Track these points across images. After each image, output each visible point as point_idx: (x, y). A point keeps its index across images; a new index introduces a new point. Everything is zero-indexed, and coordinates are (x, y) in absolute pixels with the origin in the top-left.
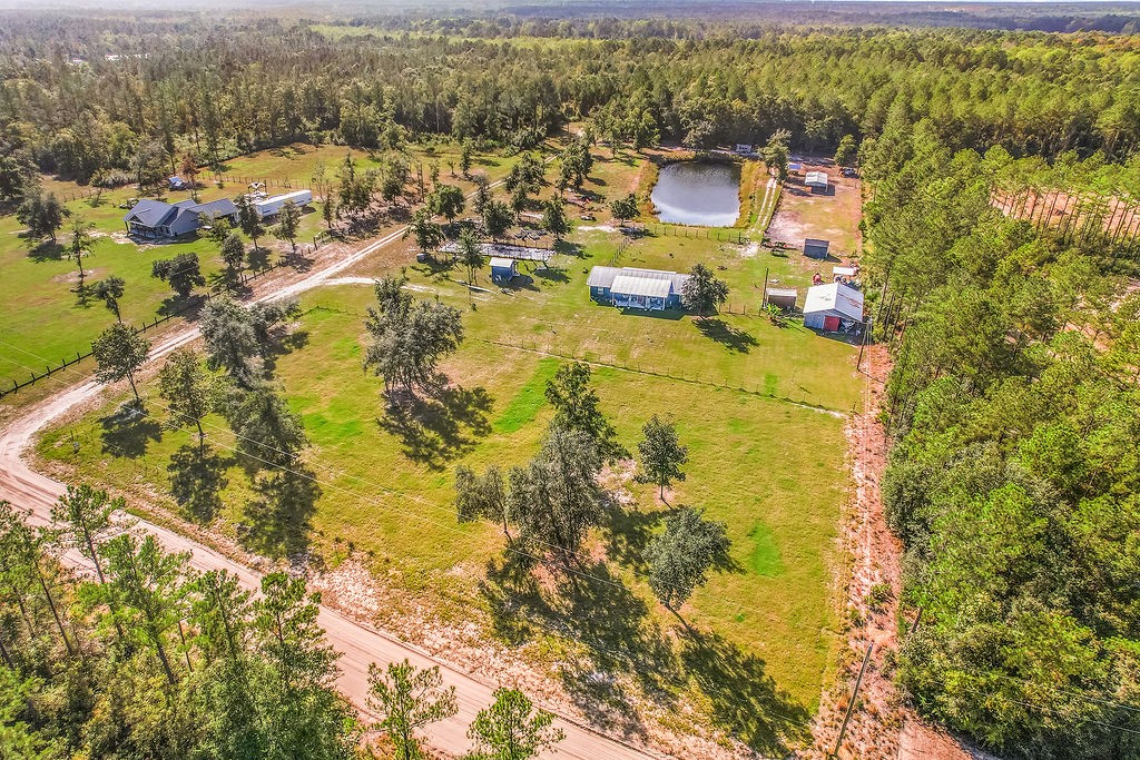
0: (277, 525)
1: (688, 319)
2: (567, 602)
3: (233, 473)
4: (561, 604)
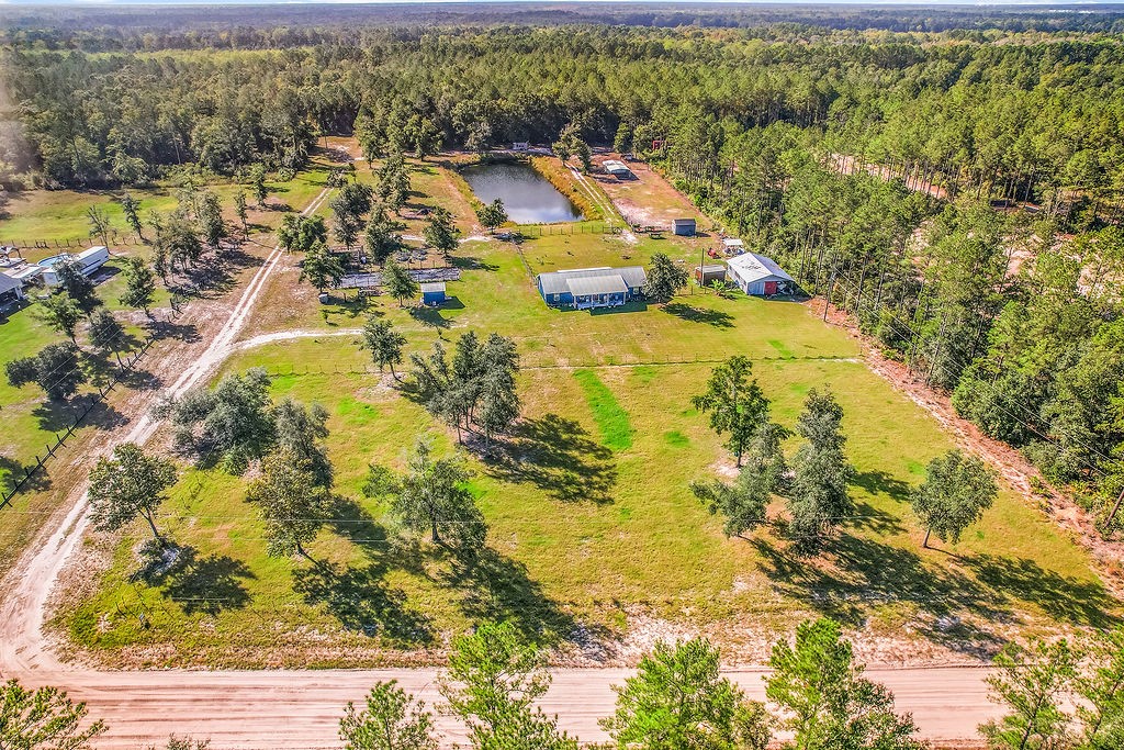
0: (517, 613)
1: (653, 308)
2: (857, 574)
3: (396, 579)
4: (854, 577)
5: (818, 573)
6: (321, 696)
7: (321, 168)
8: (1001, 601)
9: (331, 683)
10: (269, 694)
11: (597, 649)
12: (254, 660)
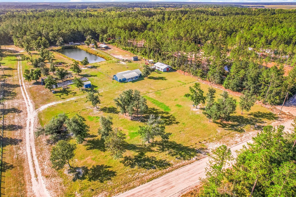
2: (236, 122)
3: (148, 154)
4: (236, 123)
5: (230, 124)
6: (157, 187)
7: (10, 55)
8: (261, 120)
9: (156, 183)
10: (144, 192)
11: (204, 153)
12: (131, 186)
